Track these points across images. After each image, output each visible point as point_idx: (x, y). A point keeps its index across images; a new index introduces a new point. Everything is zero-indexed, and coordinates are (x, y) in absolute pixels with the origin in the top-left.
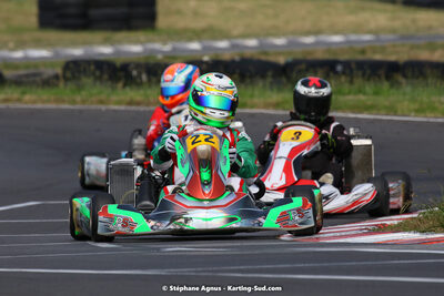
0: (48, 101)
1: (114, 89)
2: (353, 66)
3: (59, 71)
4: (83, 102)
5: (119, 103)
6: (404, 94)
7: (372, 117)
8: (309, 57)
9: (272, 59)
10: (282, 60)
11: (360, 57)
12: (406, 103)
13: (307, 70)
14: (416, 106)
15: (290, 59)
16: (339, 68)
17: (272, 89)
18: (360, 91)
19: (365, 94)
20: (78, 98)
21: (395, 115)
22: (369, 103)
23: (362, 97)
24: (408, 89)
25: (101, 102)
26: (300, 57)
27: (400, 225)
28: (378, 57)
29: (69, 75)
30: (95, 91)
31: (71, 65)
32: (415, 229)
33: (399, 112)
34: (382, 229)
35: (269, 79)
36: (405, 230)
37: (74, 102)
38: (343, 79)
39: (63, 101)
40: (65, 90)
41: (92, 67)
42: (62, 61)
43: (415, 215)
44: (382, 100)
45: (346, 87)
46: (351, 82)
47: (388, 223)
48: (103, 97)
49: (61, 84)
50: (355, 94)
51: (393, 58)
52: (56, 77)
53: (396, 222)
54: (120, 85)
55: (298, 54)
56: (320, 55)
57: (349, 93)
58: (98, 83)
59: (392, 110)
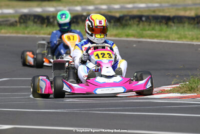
0: (12, 33)
1: (42, 27)
2: (151, 18)
3: (17, 19)
4: (29, 33)
5: (45, 34)
6: (173, 31)
7: (158, 41)
8: (130, 14)
9: (113, 14)
10: (118, 15)
11: (153, 14)
12: (174, 35)
13: (130, 20)
14: (178, 36)
15: (121, 14)
16: (144, 19)
17: (113, 28)
18: (153, 29)
19: (155, 30)
20: (26, 32)
21: (169, 40)
22: (157, 34)
23: (154, 32)
24: (175, 28)
25: (36, 33)
26: (126, 13)
27: (171, 90)
28: (161, 14)
29: (22, 21)
30: (34, 28)
31: (23, 17)
32: (178, 92)
33: (171, 39)
34: (163, 92)
35: (112, 24)
36: (173, 93)
37: (24, 33)
38: (146, 23)
39: (19, 33)
40: (20, 27)
41: (32, 18)
42: (19, 15)
43: (178, 86)
44: (163, 34)
45: (147, 28)
46: (150, 25)
47: (166, 89)
48: (37, 31)
49: (18, 25)
50: (151, 30)
51: (167, 14)
52: (16, 22)
53: (169, 89)
54: (45, 25)
55: (125, 12)
56: (135, 13)
57: (148, 30)
58: (35, 25)
59: (167, 38)
